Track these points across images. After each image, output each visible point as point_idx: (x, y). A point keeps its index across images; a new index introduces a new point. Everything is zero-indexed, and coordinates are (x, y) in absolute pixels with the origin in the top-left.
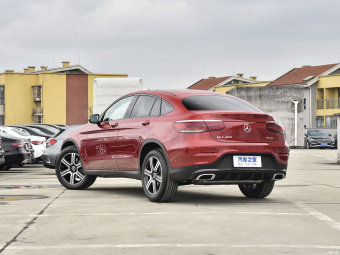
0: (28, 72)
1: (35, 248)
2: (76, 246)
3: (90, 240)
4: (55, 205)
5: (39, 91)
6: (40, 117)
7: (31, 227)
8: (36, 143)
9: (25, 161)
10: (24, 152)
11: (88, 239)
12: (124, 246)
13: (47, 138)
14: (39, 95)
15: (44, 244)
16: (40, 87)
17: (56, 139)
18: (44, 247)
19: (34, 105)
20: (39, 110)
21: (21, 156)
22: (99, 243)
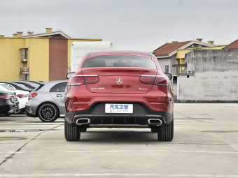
0: (17, 37)
1: (10, 176)
2: (44, 175)
3: (55, 170)
4: (31, 144)
5: (26, 53)
6: (26, 75)
7: (9, 161)
8: (20, 96)
9: (11, 111)
10: (10, 103)
11: (54, 170)
12: (82, 175)
13: (30, 92)
14: (26, 56)
15: (18, 173)
16: (26, 50)
17: (37, 92)
18: (18, 175)
19: (22, 65)
20: (26, 69)
21: (8, 107)
22: (63, 172)
